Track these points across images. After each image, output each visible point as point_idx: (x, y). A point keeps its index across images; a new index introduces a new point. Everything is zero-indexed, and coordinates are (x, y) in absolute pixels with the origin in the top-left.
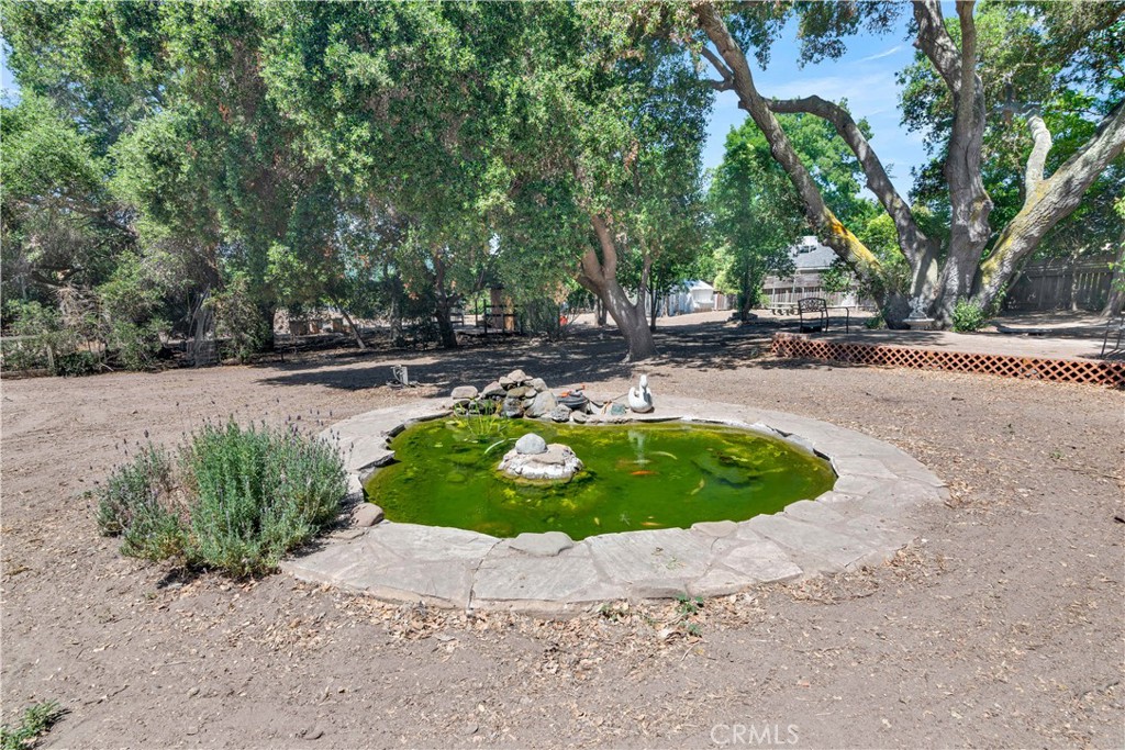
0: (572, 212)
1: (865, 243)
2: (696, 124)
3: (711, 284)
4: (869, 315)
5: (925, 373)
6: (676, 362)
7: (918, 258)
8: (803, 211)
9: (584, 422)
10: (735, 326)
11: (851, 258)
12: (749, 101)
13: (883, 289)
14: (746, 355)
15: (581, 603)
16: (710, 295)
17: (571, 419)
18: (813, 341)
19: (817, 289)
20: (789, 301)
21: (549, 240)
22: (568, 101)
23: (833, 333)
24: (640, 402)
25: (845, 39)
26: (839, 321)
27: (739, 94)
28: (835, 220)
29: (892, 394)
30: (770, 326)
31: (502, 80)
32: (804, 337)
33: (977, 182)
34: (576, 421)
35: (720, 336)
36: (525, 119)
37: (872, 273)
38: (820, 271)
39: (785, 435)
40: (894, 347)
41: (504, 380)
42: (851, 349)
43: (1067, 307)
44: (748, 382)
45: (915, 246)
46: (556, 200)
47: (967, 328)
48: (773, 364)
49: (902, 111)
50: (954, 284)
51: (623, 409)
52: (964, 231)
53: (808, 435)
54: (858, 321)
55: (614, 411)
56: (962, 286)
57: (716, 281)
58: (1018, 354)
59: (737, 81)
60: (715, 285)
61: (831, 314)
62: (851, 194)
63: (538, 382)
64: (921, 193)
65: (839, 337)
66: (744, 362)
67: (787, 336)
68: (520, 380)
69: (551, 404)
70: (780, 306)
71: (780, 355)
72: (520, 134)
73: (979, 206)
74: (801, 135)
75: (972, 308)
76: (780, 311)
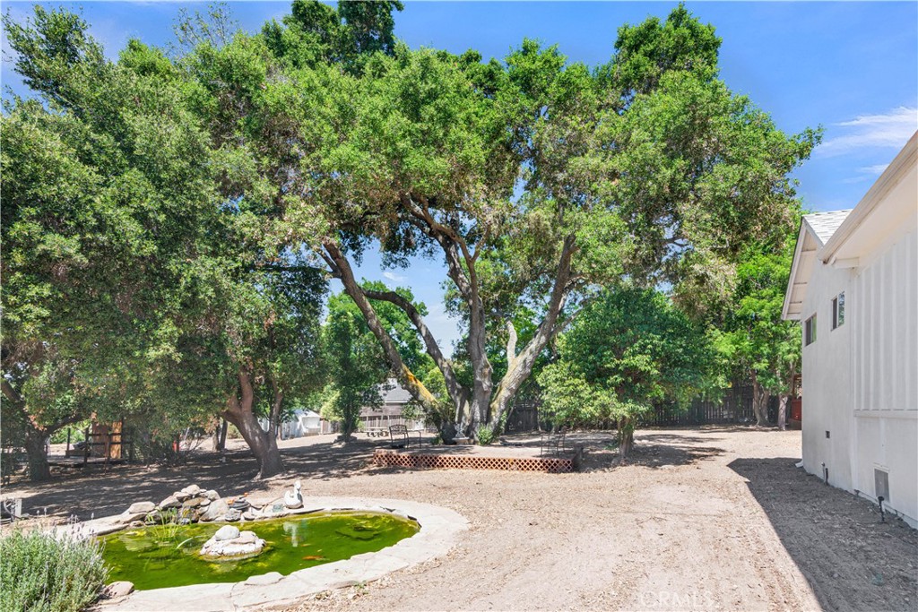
0: (226, 361)
1: (427, 387)
2: (316, 303)
3: (318, 412)
4: (433, 435)
5: (464, 471)
6: (303, 476)
7: (458, 399)
8: (389, 365)
9: (253, 519)
10: (340, 446)
11: (421, 398)
12: (351, 290)
13: (440, 419)
14: (356, 466)
15: (303, 596)
16: (317, 421)
17: (242, 518)
18: (400, 454)
19: (399, 417)
20: (379, 426)
21: (207, 383)
22: (226, 283)
23: (412, 449)
24: (296, 501)
25: (409, 258)
26: (415, 440)
27: (344, 282)
28: (409, 373)
29: (447, 484)
30: (366, 446)
31: (179, 267)
32: (394, 452)
33: (485, 357)
34: (246, 519)
35: (331, 454)
36: (195, 294)
37: (433, 408)
38: (402, 404)
39: (391, 511)
40: (447, 456)
41: (178, 494)
42: (423, 459)
43: (536, 429)
44: (360, 485)
45: (456, 392)
46: (213, 352)
47: (486, 444)
48: (375, 472)
49: (444, 304)
50: (478, 416)
51: (281, 507)
52: (480, 384)
53: (403, 509)
54: (427, 440)
55: (275, 508)
56: (482, 417)
57: (322, 410)
58: (507, 456)
59: (342, 271)
60: (321, 413)
61: (410, 435)
62: (417, 350)
63: (213, 493)
64: (459, 357)
65: (416, 451)
66: (353, 473)
67: (383, 452)
68: (196, 493)
69: (224, 508)
70: (373, 430)
71: (379, 465)
72: (191, 304)
73: (487, 371)
74: (383, 307)
75: (488, 431)
76: (373, 434)
